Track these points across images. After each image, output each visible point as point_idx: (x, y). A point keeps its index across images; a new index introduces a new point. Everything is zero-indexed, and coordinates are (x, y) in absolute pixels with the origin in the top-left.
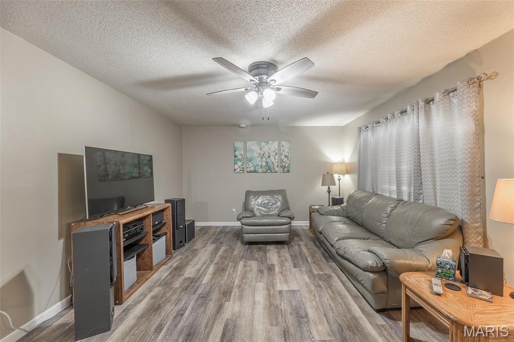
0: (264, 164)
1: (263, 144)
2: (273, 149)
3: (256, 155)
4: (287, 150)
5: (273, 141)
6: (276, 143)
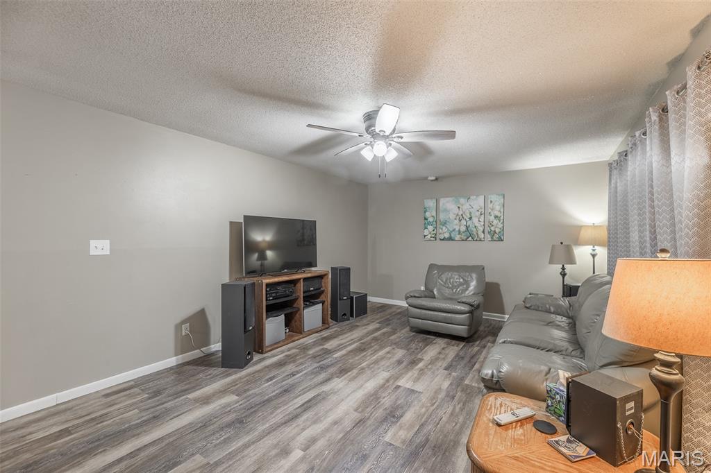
0: (463, 229)
1: (462, 200)
2: (476, 207)
3: (452, 216)
4: (498, 208)
5: (477, 196)
6: (481, 199)
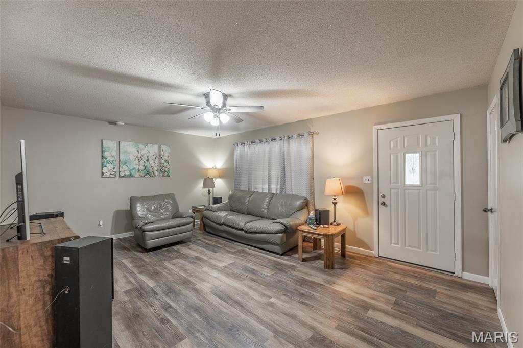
1: (141, 146)
2: (152, 152)
3: (132, 157)
4: (167, 155)
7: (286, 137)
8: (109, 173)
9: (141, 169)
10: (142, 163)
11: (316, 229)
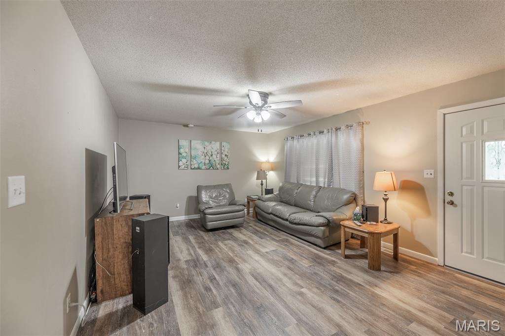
1: (206, 143)
2: (215, 149)
4: (227, 150)
5: (216, 141)
6: (218, 144)
7: (334, 129)
8: (184, 166)
9: (206, 162)
10: (207, 157)
11: (360, 226)
